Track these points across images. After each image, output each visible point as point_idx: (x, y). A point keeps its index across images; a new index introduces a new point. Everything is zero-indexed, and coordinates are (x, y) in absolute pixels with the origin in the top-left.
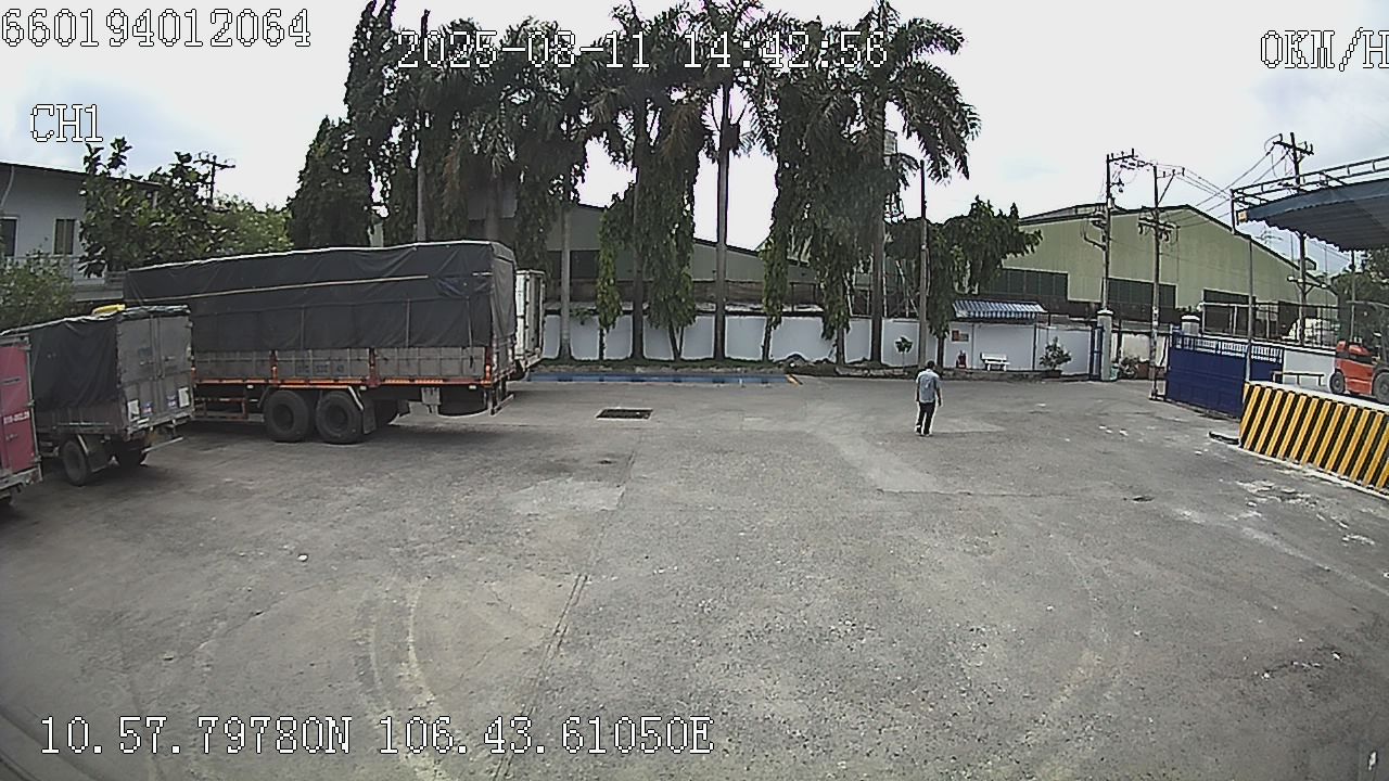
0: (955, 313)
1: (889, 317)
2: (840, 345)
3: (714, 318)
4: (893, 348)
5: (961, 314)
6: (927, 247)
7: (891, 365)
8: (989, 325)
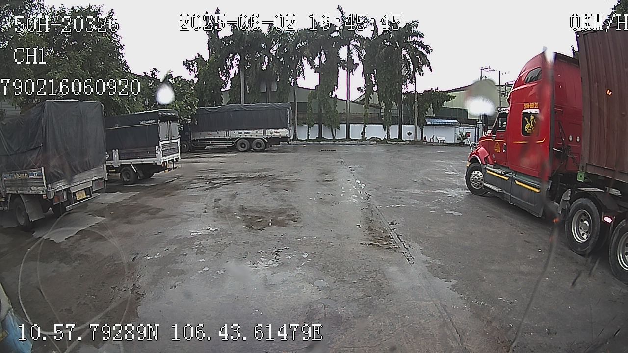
0: (427, 122)
1: (404, 124)
2: (388, 133)
3: (346, 125)
4: (406, 136)
5: (429, 123)
6: (417, 100)
7: (405, 140)
8: (439, 127)
